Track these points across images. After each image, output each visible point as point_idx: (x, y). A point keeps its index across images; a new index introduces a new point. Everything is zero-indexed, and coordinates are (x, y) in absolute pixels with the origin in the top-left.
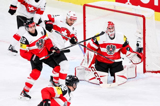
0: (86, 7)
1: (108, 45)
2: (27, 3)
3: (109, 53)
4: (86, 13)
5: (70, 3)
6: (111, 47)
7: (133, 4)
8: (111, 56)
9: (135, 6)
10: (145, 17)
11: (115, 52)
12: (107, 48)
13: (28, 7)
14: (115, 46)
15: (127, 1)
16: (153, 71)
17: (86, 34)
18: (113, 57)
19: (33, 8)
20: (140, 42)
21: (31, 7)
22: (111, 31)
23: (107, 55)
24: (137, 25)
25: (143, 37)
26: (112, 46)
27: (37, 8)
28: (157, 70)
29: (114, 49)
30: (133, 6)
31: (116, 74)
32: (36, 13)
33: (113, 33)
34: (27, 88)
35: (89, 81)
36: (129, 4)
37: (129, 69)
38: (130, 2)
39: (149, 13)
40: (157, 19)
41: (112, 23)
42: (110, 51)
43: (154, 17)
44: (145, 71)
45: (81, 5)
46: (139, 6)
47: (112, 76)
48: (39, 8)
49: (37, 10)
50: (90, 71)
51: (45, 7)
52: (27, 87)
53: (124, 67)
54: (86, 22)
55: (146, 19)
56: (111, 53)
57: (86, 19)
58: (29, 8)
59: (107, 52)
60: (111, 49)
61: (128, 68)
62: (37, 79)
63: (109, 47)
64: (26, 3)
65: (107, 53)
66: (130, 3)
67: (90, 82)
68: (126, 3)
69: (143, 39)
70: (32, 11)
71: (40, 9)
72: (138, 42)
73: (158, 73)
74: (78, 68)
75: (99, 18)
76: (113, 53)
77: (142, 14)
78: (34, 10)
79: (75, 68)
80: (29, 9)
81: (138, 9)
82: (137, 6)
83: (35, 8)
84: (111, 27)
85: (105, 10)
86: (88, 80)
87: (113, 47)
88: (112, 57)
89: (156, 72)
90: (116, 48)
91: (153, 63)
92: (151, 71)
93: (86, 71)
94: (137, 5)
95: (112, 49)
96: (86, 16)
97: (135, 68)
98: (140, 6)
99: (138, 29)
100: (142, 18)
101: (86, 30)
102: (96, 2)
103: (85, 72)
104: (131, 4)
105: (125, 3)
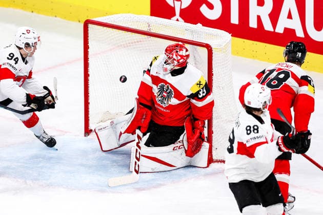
0: (90, 26)
1: (162, 84)
3: (160, 99)
5: (56, 17)
6: (167, 90)
7: (186, 21)
8: (162, 107)
9: (192, 25)
10: (212, 48)
11: (169, 103)
15: (174, 15)
17: (89, 81)
26: (168, 88)
29: (170, 96)
36: (177, 20)
38: (181, 16)
39: (220, 39)
42: (162, 97)
45: (80, 22)
46: (199, 25)
55: (213, 52)
56: (162, 102)
57: (89, 50)
65: (157, 99)
66: (180, 19)
68: (172, 19)
76: (166, 104)
81: (198, 32)
82: (196, 24)
87: (169, 91)
95: (165, 94)
96: (90, 44)
98: (201, 25)
100: (205, 50)
101: (89, 73)
102: (110, 16)
105: (170, 19)
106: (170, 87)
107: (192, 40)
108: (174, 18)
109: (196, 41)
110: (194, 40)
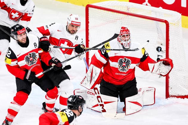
0: (90, 9)
1: (120, 59)
2: (10, 7)
3: (121, 69)
4: (89, 16)
5: (68, 2)
6: (125, 62)
7: (152, 5)
8: (124, 73)
9: (156, 8)
10: (168, 23)
11: (129, 68)
12: (118, 62)
13: (11, 13)
14: (130, 60)
15: (145, 1)
16: (179, 96)
17: (89, 45)
18: (126, 75)
19: (18, 13)
20: (162, 56)
21: (15, 13)
22: (126, 39)
23: (119, 72)
24: (158, 33)
25: (165, 50)
26: (125, 60)
27: (23, 13)
28: (183, 94)
29: (128, 64)
30: (152, 7)
31: (127, 99)
32: (22, 20)
33: (128, 42)
34: (10, 117)
35: (93, 108)
37: (146, 93)
38: (149, 2)
39: (173, 16)
40: (185, 26)
41: (126, 29)
42: (122, 67)
43: (181, 23)
44: (168, 96)
45: (83, 6)
46: (160, 8)
47: (121, 101)
48: (25, 13)
49: (23, 16)
50: (93, 95)
51: (33, 11)
52: (10, 115)
53: (138, 91)
54: (89, 28)
55: (169, 25)
56: (123, 70)
57: (89, 24)
58: (13, 14)
59: (118, 67)
60: (123, 64)
61: (144, 91)
62: (23, 104)
63: (121, 61)
64: (8, 7)
65: (119, 70)
66: (148, 4)
67: (94, 110)
68: (143, 4)
69: (165, 52)
70: (16, 18)
71: (27, 14)
72: (158, 56)
73: (185, 98)
74: (78, 91)
75: (106, 24)
76: (127, 70)
77: (165, 19)
78: (18, 16)
79: (74, 91)
80: (12, 16)
81: (160, 12)
83: (20, 14)
84: (126, 34)
85: (115, 13)
86: (91, 107)
87: (127, 61)
88: (124, 75)
89: (183, 97)
90: (130, 63)
91: (179, 85)
92: (177, 95)
93: (89, 95)
94: (158, 7)
95: (125, 64)
96: (89, 21)
97: (154, 92)
98: (162, 8)
99: (159, 38)
100: (164, 24)
101: (89, 39)
102: (103, 2)
103: (87, 97)
104: (150, 5)
105: (142, 4)
106: (126, 59)
107: (156, 17)
108: (145, 3)
109: (159, 18)
110: (157, 18)
